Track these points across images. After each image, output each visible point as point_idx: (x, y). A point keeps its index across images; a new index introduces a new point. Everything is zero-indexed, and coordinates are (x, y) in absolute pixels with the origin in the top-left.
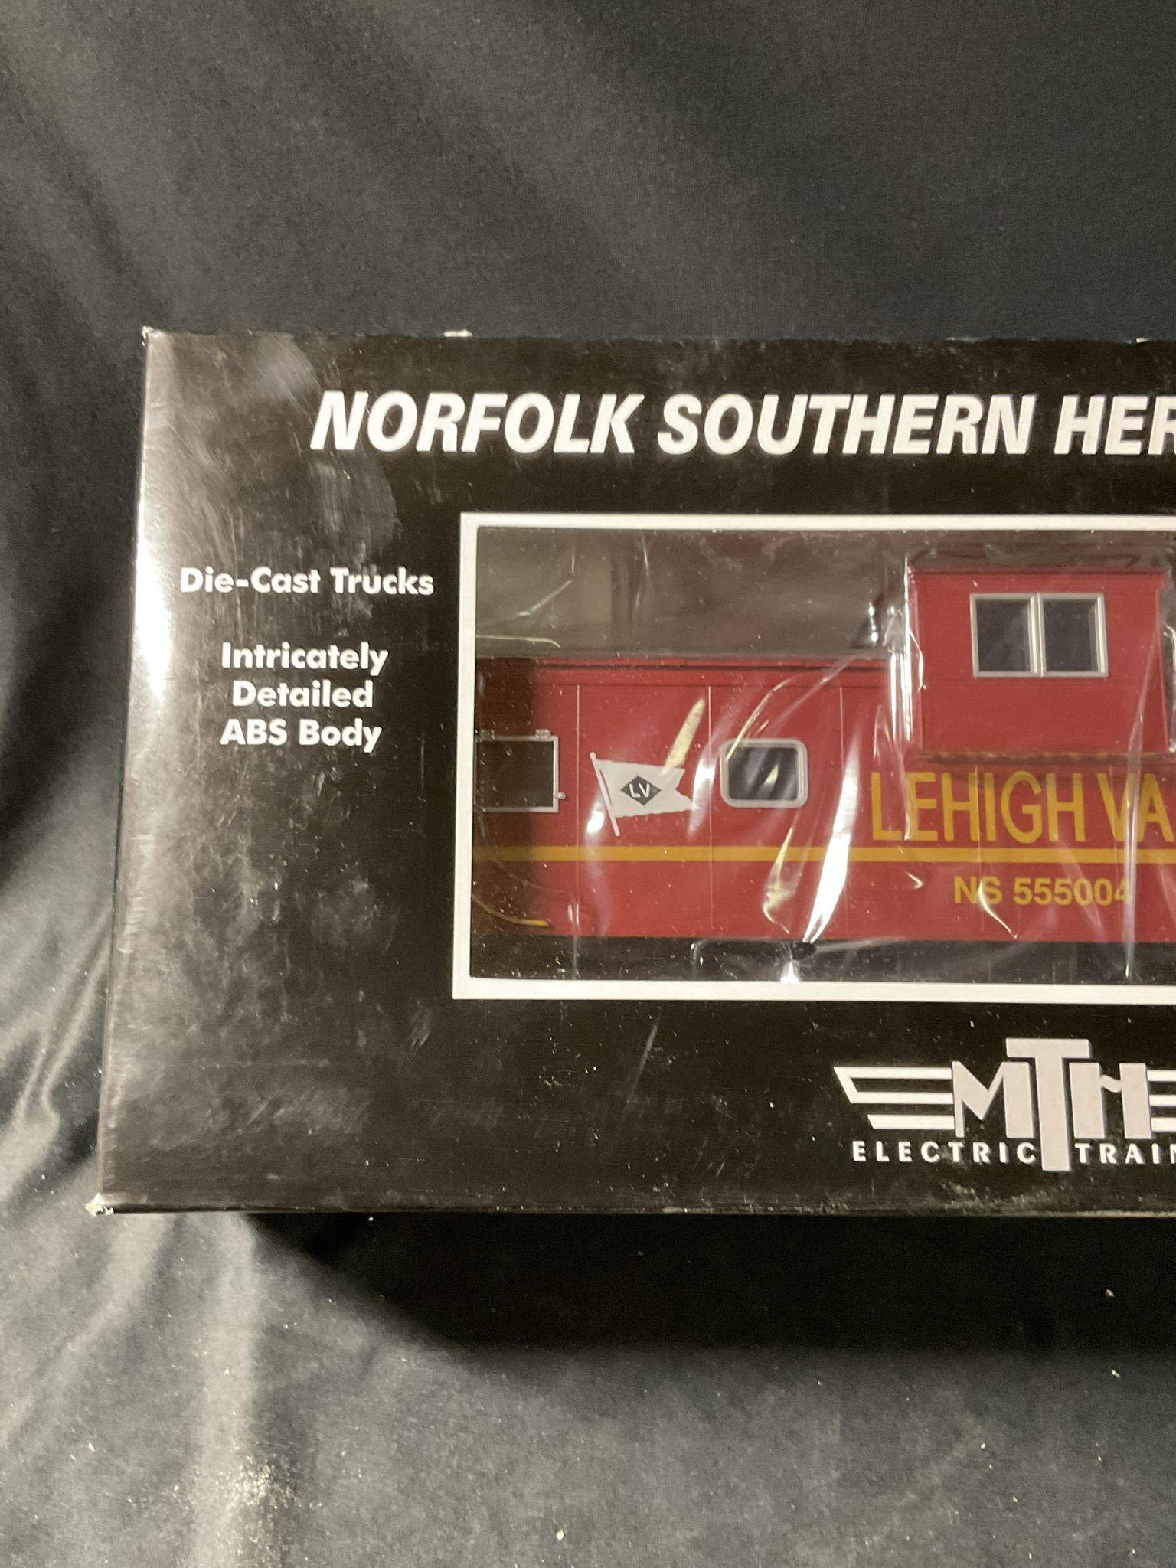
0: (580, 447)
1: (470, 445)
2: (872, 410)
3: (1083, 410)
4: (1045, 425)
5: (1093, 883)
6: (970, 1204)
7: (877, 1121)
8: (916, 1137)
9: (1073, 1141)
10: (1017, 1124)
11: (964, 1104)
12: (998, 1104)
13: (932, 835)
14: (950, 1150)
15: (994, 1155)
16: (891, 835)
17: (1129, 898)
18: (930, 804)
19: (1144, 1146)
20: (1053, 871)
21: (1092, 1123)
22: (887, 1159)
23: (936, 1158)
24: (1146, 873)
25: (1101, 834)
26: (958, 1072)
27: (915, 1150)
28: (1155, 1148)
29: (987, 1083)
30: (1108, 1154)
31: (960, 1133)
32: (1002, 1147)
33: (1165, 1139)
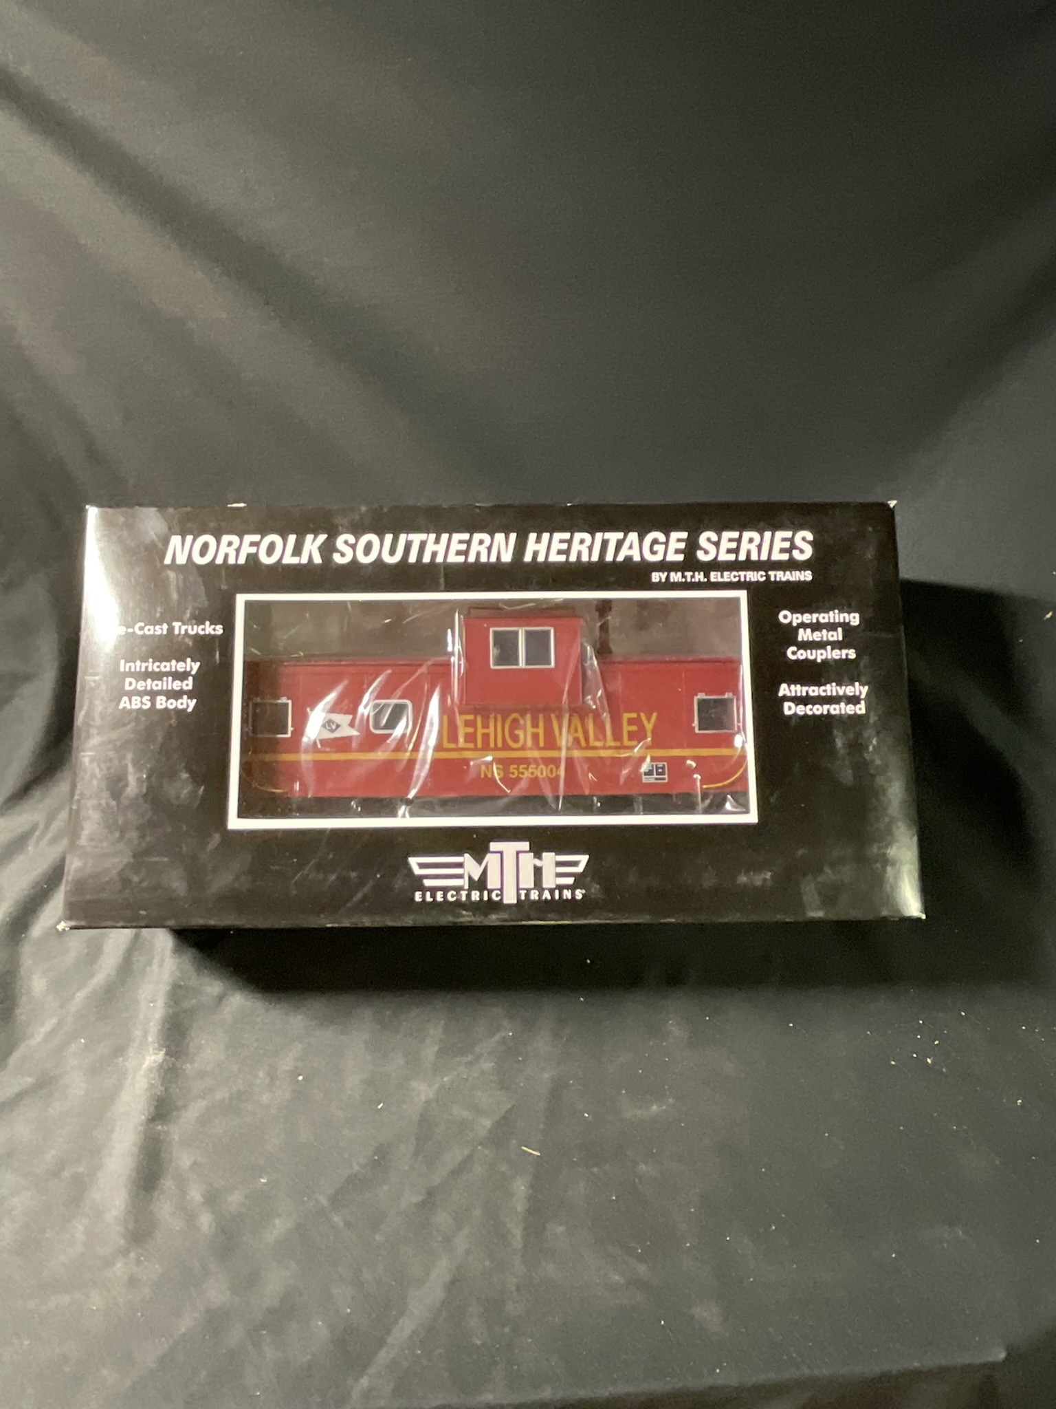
0: (295, 560)
1: (242, 561)
2: (437, 541)
3: (538, 540)
4: (520, 548)
5: (547, 766)
6: (469, 919)
7: (427, 883)
8: (445, 890)
9: (518, 889)
10: (493, 883)
11: (469, 873)
12: (485, 873)
13: (471, 745)
14: (461, 895)
15: (481, 896)
16: (452, 746)
17: (562, 772)
18: (470, 730)
19: (552, 891)
20: (526, 761)
21: (528, 881)
22: (432, 900)
23: (454, 899)
24: (570, 762)
25: (551, 744)
26: (467, 859)
27: (445, 896)
28: (557, 892)
29: (480, 863)
30: (534, 896)
31: (466, 887)
32: (486, 893)
33: (561, 888)
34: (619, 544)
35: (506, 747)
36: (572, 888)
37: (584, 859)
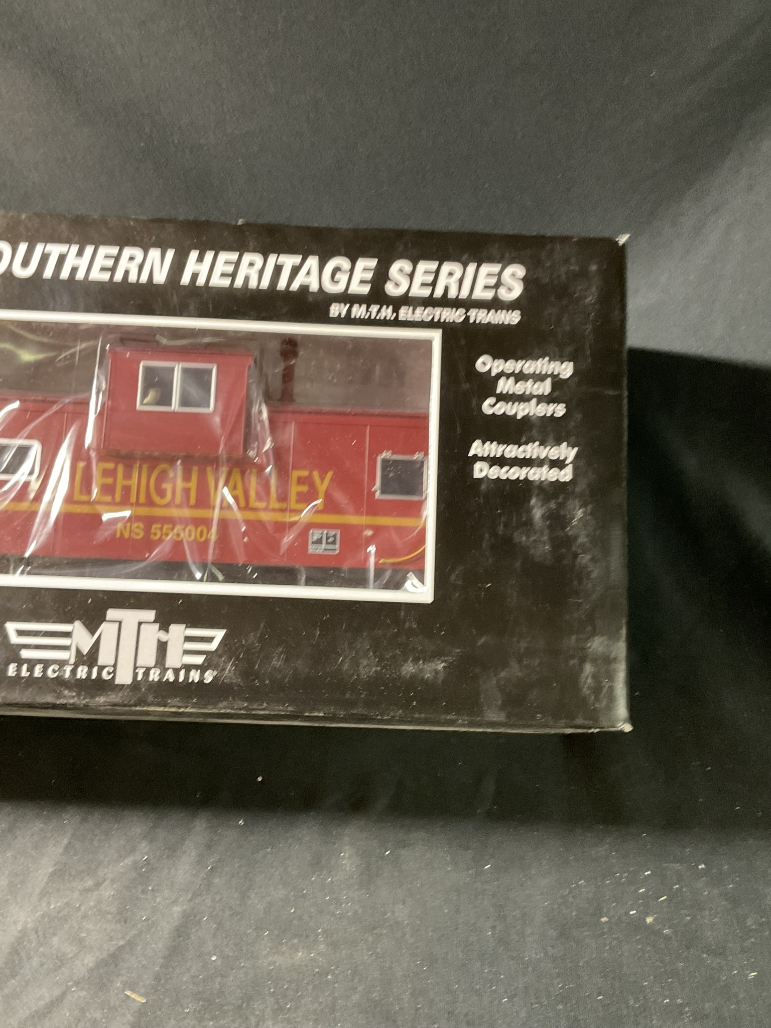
2: (80, 253)
3: (200, 259)
4: (178, 267)
5: (197, 528)
6: (71, 701)
7: (25, 654)
8: (46, 663)
9: (135, 668)
10: (105, 657)
11: (77, 643)
12: (97, 644)
13: (108, 499)
14: (65, 671)
15: (89, 673)
16: (84, 498)
17: (213, 535)
18: (109, 481)
19: (176, 671)
20: (172, 521)
21: (148, 657)
22: (27, 675)
23: (56, 675)
24: (224, 524)
25: (204, 500)
26: (77, 628)
27: (45, 670)
28: (182, 673)
29: (93, 633)
30: (154, 676)
31: (72, 661)
32: (95, 671)
33: (188, 668)
34: (295, 271)
35: (150, 503)
36: (203, 668)
37: (219, 634)
